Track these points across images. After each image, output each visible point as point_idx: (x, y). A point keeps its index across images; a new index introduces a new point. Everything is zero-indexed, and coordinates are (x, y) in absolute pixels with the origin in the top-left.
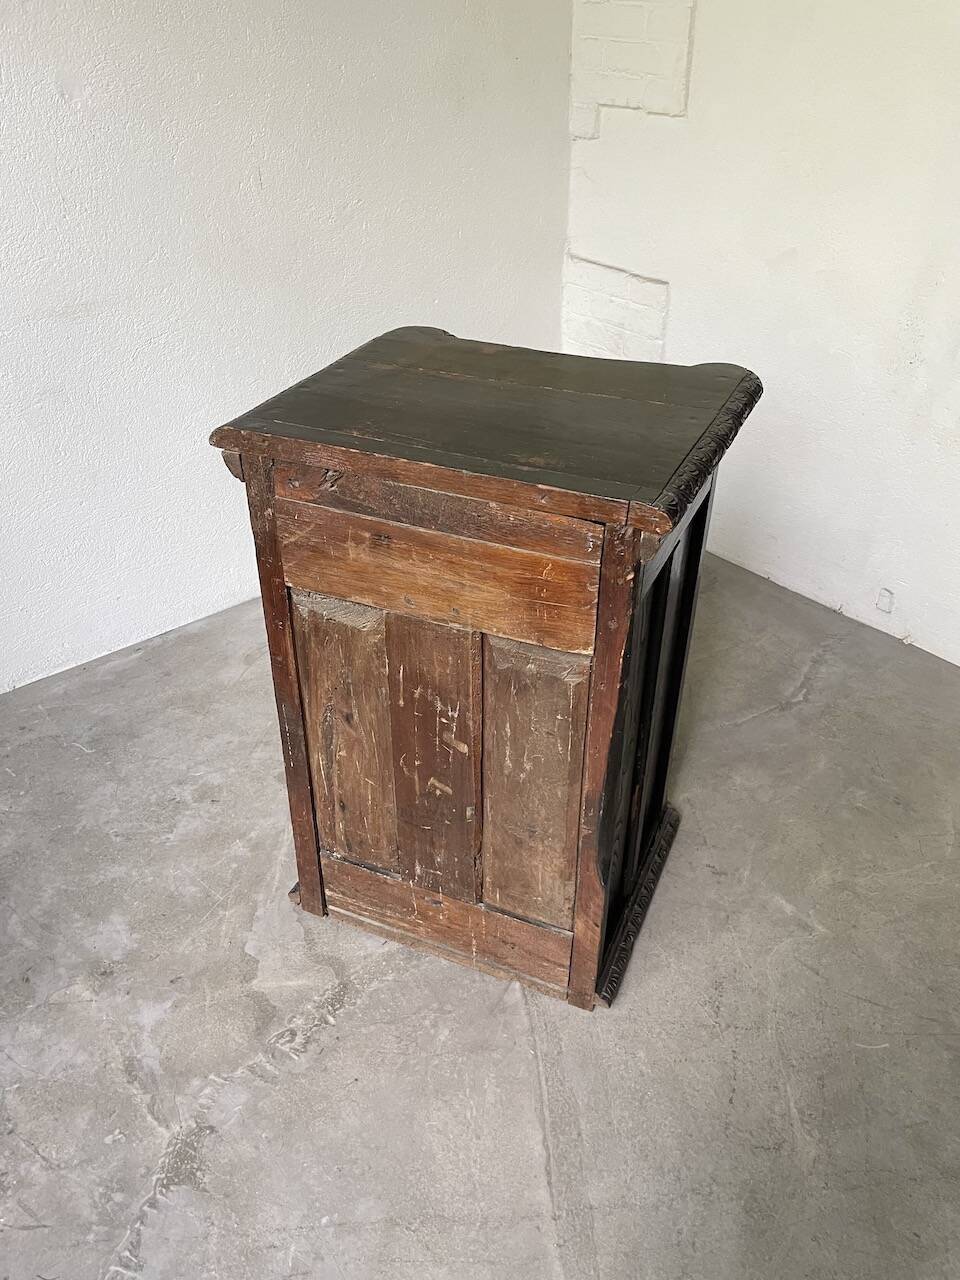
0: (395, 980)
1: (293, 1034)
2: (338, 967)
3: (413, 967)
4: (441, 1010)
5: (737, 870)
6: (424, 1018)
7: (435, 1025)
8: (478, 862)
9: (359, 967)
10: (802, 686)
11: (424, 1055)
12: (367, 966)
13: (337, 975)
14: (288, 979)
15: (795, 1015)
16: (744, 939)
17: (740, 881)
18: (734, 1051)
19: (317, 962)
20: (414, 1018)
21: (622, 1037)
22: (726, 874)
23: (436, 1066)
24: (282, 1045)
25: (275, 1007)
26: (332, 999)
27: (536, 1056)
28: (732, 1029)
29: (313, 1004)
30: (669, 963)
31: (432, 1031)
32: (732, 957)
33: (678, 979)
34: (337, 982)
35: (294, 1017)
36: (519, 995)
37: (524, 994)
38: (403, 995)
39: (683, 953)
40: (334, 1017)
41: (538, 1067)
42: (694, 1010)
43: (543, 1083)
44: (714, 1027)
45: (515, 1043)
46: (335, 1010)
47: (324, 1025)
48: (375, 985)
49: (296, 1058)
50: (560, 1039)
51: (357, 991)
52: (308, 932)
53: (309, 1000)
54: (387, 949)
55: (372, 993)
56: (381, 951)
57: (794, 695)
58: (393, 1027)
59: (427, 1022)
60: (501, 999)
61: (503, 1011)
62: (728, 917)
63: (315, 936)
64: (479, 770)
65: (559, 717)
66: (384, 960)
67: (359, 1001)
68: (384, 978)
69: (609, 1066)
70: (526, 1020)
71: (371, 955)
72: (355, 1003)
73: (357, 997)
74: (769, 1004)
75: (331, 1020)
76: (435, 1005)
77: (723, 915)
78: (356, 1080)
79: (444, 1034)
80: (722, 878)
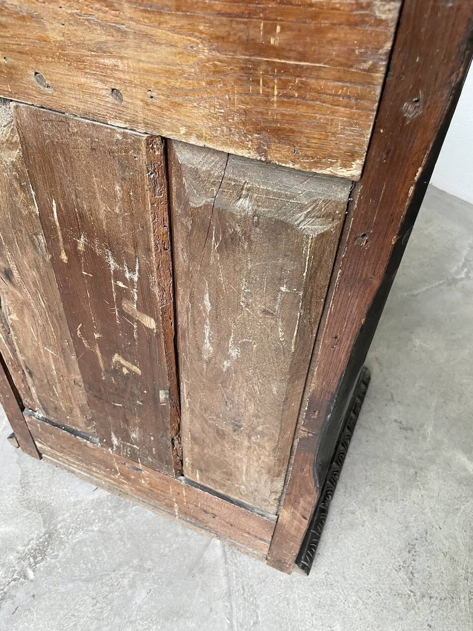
0: (99, 531)
2: (47, 513)
3: (119, 517)
4: (140, 568)
5: (422, 426)
6: (123, 576)
7: (132, 585)
8: (176, 442)
9: (68, 514)
10: (464, 266)
11: (117, 620)
12: (75, 514)
13: (45, 522)
16: (432, 497)
17: (425, 438)
19: (28, 508)
20: (113, 575)
21: (319, 606)
22: (411, 429)
26: (36, 550)
27: (231, 627)
28: (426, 600)
29: (15, 554)
30: (364, 522)
31: (129, 593)
32: (423, 516)
33: (373, 540)
34: (43, 530)
36: (219, 552)
37: (224, 551)
38: (106, 548)
39: (376, 511)
40: (34, 571)
42: (389, 575)
44: (409, 596)
45: (211, 610)
46: (36, 563)
47: (22, 580)
48: (80, 535)
50: (257, 607)
51: (62, 542)
52: (25, 474)
53: (12, 550)
54: (97, 496)
55: (75, 545)
56: (91, 497)
57: (458, 273)
58: (91, 586)
59: (125, 582)
60: (201, 556)
61: (202, 571)
62: (416, 473)
63: (31, 479)
64: (172, 350)
66: (93, 508)
67: (61, 554)
68: (90, 528)
70: (224, 581)
71: (80, 502)
72: (57, 556)
73: (60, 549)
74: (461, 571)
75: (31, 574)
76: (135, 561)
77: (412, 471)
79: (141, 596)
80: (409, 434)
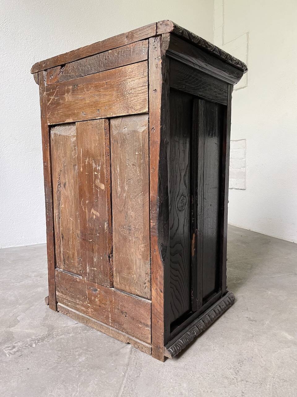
0: (72, 336)
1: (14, 347)
2: (51, 328)
3: (84, 333)
4: (86, 350)
5: (263, 320)
6: (77, 351)
7: (80, 355)
8: (111, 259)
9: (60, 330)
11: (67, 365)
12: (63, 330)
13: (49, 331)
14: (27, 329)
15: (286, 381)
16: (261, 345)
18: (243, 393)
19: (43, 326)
20: (72, 350)
21: (176, 375)
22: (255, 321)
23: (70, 371)
24: (5, 350)
25: (13, 337)
26: (40, 339)
27: (124, 376)
28: (244, 382)
29: (30, 339)
30: (214, 350)
31: (77, 357)
32: (252, 352)
33: (217, 356)
34: (46, 333)
35: (19, 342)
37: (131, 350)
38: (73, 342)
39: (223, 347)
40: (36, 345)
41: (123, 380)
42: (223, 370)
43: (122, 388)
44: (233, 379)
45: (116, 369)
46: (38, 343)
47: (29, 347)
48: (63, 336)
49: (8, 356)
50: (141, 371)
51: (53, 338)
52: (47, 316)
53: (30, 337)
54: (76, 325)
55: (59, 339)
56: (73, 326)
58: (60, 352)
59: (77, 353)
60: (119, 350)
61: (117, 355)
62: (253, 336)
63: (49, 317)
64: (110, 200)
65: (137, 153)
66: (72, 329)
67: (51, 341)
68: (68, 335)
69: (164, 387)
70: (127, 360)
71: (68, 327)
72: (49, 341)
73: (51, 339)
74: (270, 374)
75: (34, 345)
76: (85, 348)
77: (250, 335)
78: (28, 369)
79: (82, 359)
80: (253, 322)
